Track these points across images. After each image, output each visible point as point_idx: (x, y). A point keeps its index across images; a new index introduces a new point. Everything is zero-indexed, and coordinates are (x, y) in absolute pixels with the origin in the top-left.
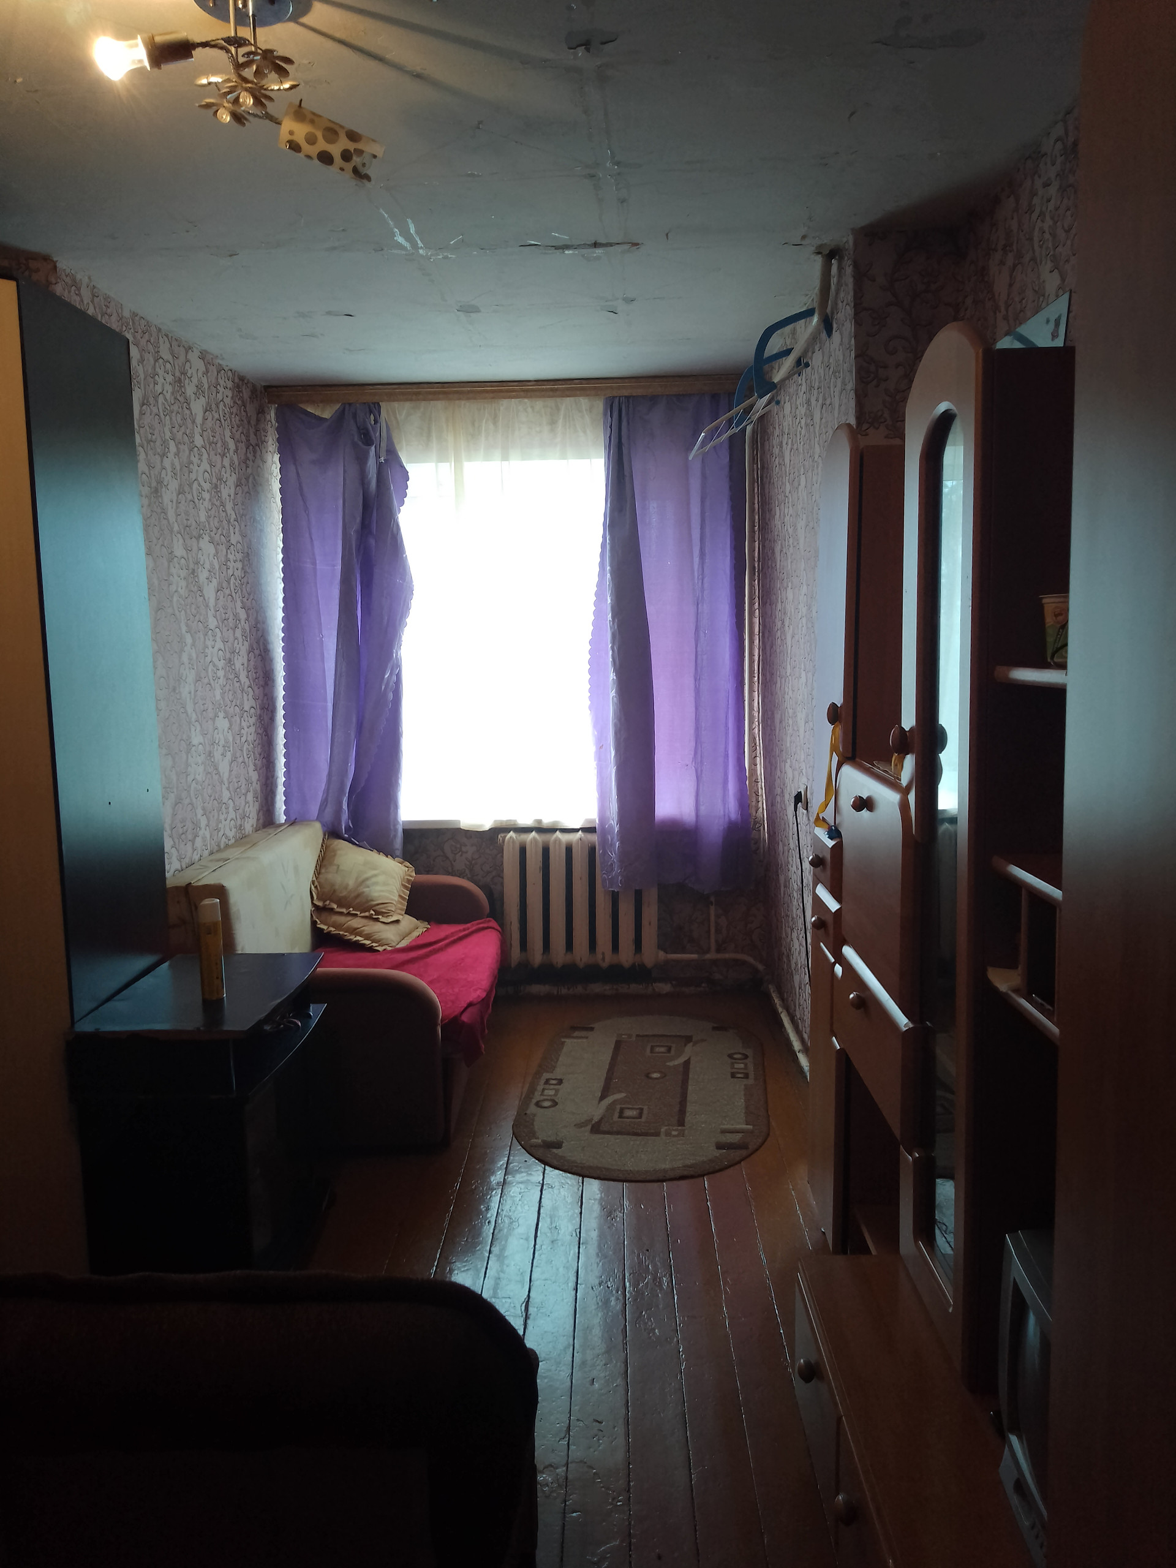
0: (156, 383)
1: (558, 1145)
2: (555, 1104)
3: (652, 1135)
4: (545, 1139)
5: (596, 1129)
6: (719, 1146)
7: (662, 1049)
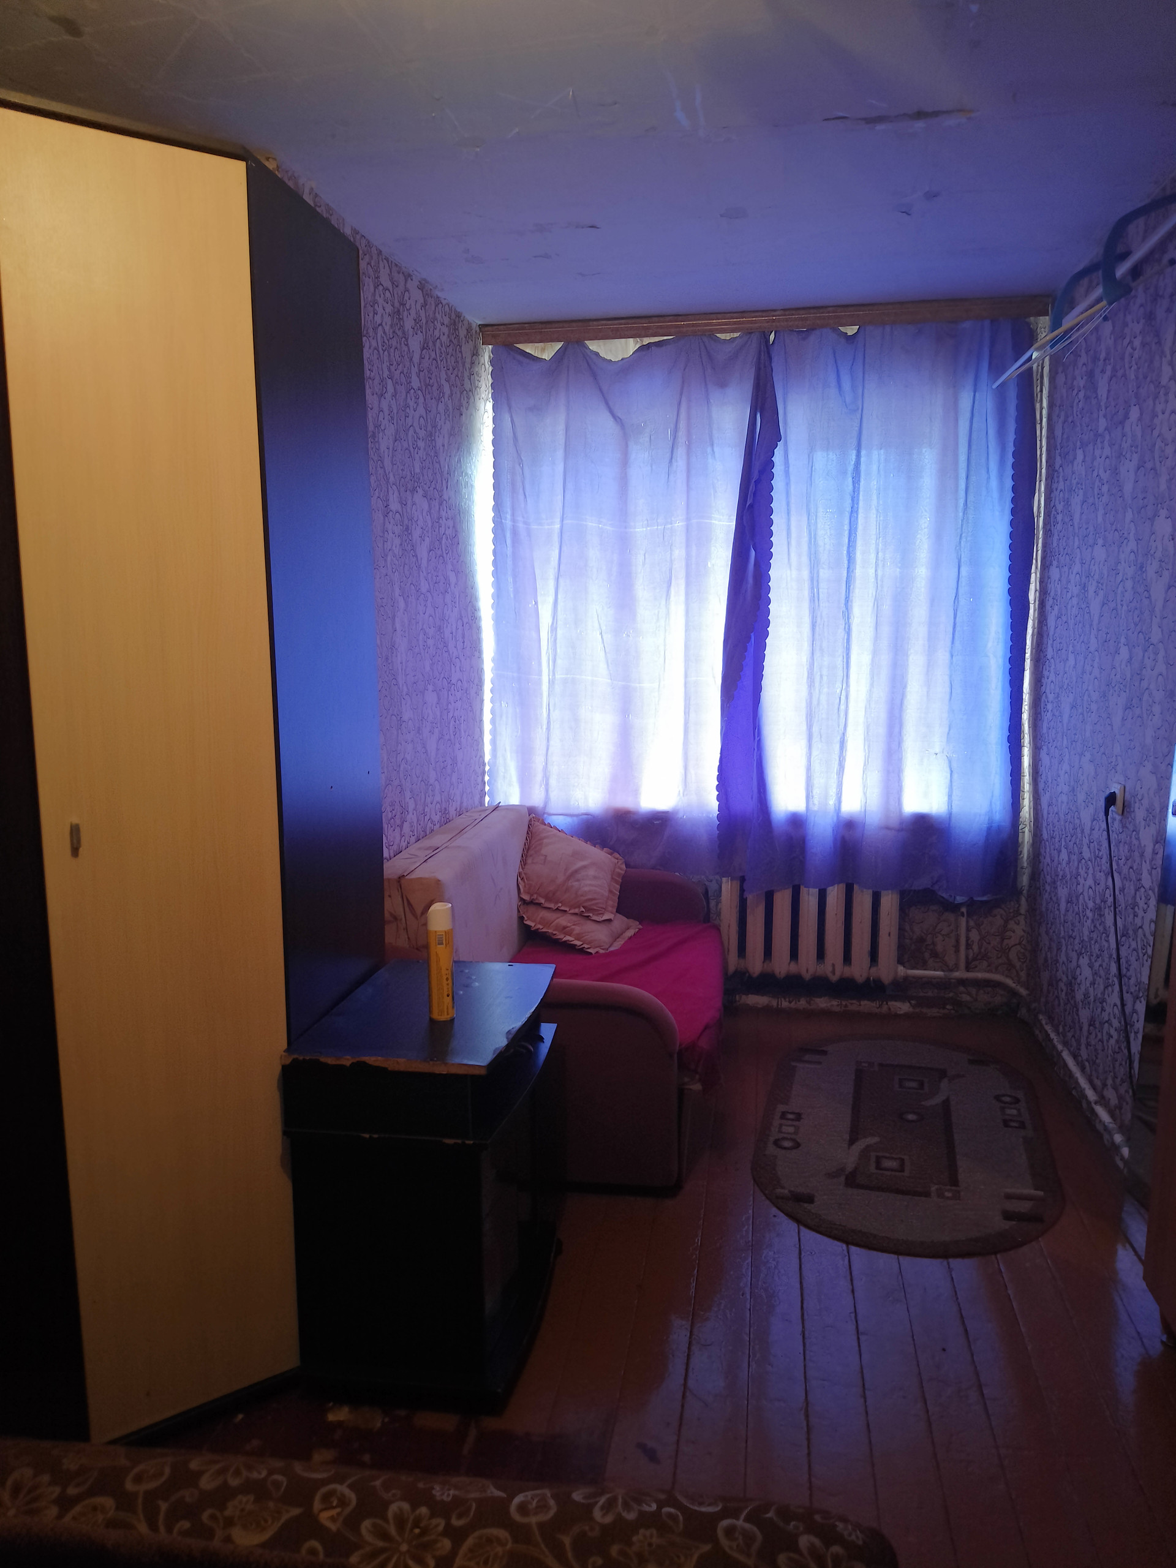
0: (375, 313)
1: (810, 1199)
2: (797, 1145)
3: (920, 1194)
4: (792, 1189)
5: (852, 1180)
6: (1008, 1216)
7: (914, 1084)
